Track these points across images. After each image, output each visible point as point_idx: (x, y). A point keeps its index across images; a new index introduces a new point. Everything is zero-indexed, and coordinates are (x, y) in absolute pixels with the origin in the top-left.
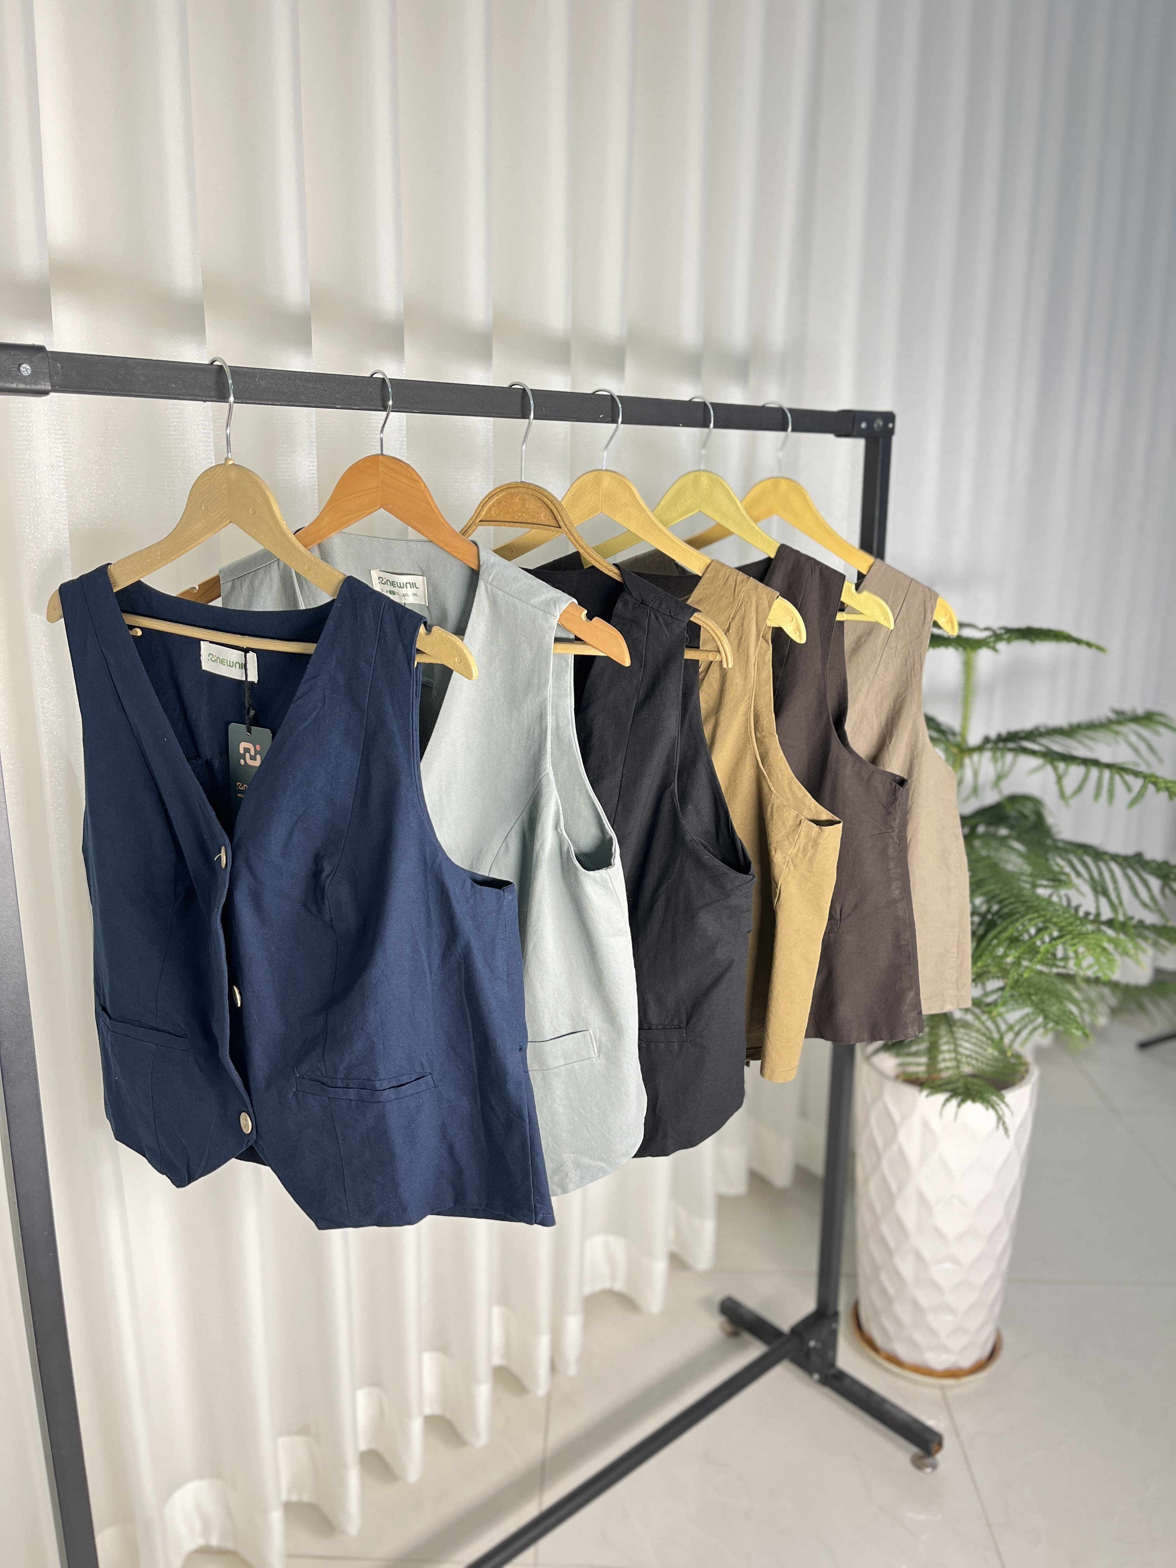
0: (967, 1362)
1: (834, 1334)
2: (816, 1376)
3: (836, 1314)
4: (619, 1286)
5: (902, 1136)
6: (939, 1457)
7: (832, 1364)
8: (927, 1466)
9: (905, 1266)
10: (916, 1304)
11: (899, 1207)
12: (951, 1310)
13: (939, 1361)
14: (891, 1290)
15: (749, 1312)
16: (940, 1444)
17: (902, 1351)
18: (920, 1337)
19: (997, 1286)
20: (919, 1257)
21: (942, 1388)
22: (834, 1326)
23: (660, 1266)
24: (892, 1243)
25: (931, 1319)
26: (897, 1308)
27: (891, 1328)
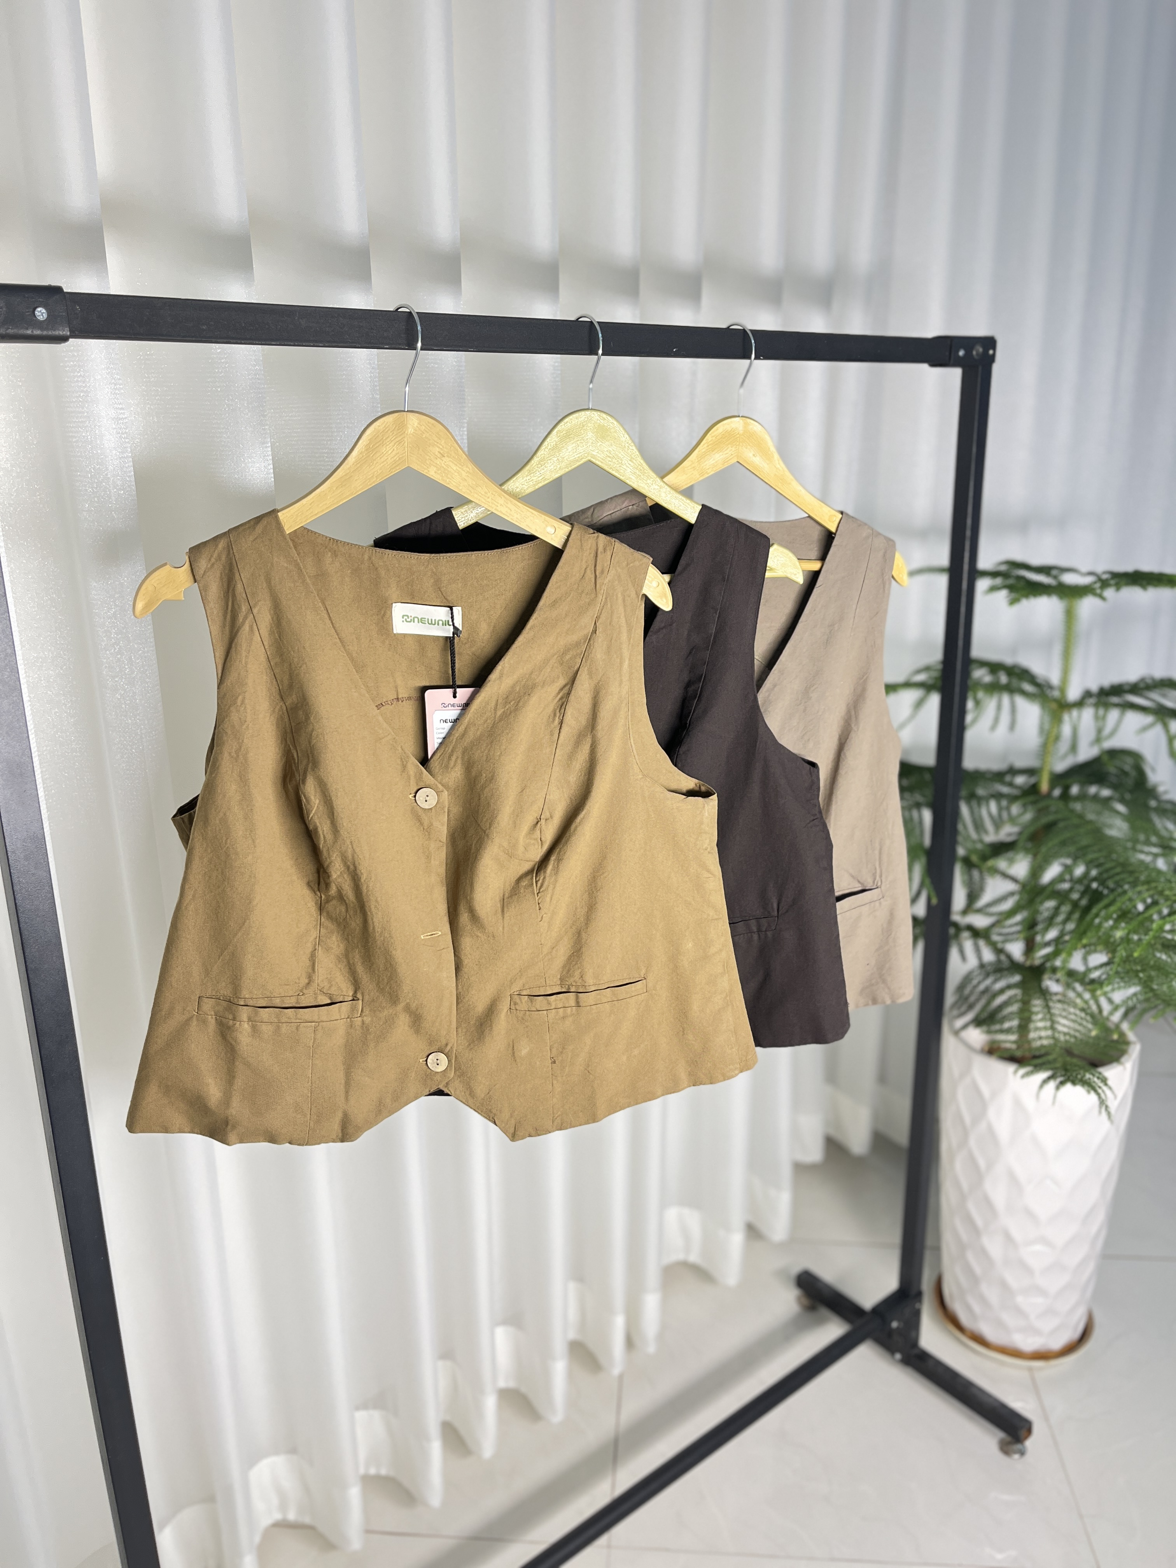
0: (1057, 1343)
1: (917, 1314)
2: (898, 1356)
3: (919, 1295)
4: (694, 1258)
5: (991, 1113)
6: (1028, 1443)
7: (915, 1343)
8: (1015, 1453)
9: (994, 1247)
10: (1004, 1285)
11: (988, 1186)
12: (1041, 1291)
13: (1029, 1344)
14: (978, 1270)
15: (827, 1287)
16: (1029, 1431)
17: (990, 1332)
18: (1008, 1318)
19: (1091, 1267)
20: (1008, 1238)
21: (1030, 1369)
22: (917, 1306)
23: (737, 1239)
24: (979, 1222)
25: (1020, 1300)
26: (984, 1288)
27: (977, 1308)
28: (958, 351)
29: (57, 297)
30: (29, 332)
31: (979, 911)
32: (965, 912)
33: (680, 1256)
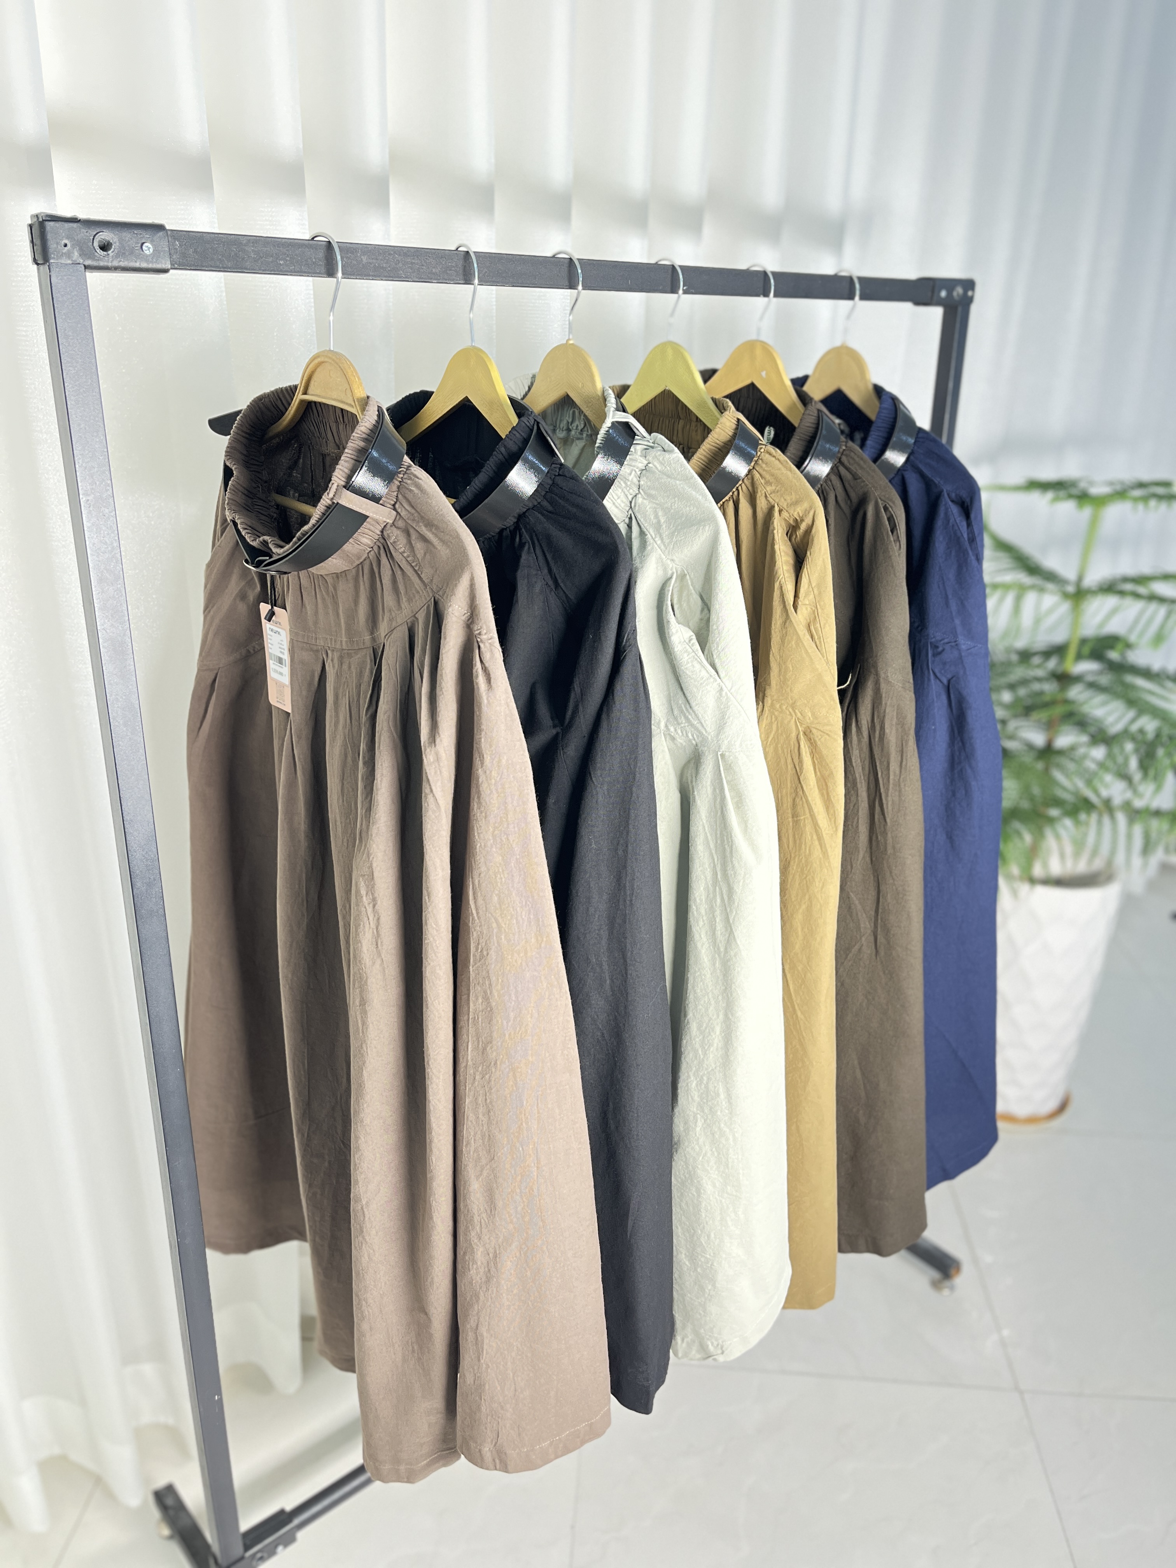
6: (957, 1279)
8: (945, 1288)
16: (958, 1269)
28: (940, 292)
29: (161, 234)
30: (137, 265)
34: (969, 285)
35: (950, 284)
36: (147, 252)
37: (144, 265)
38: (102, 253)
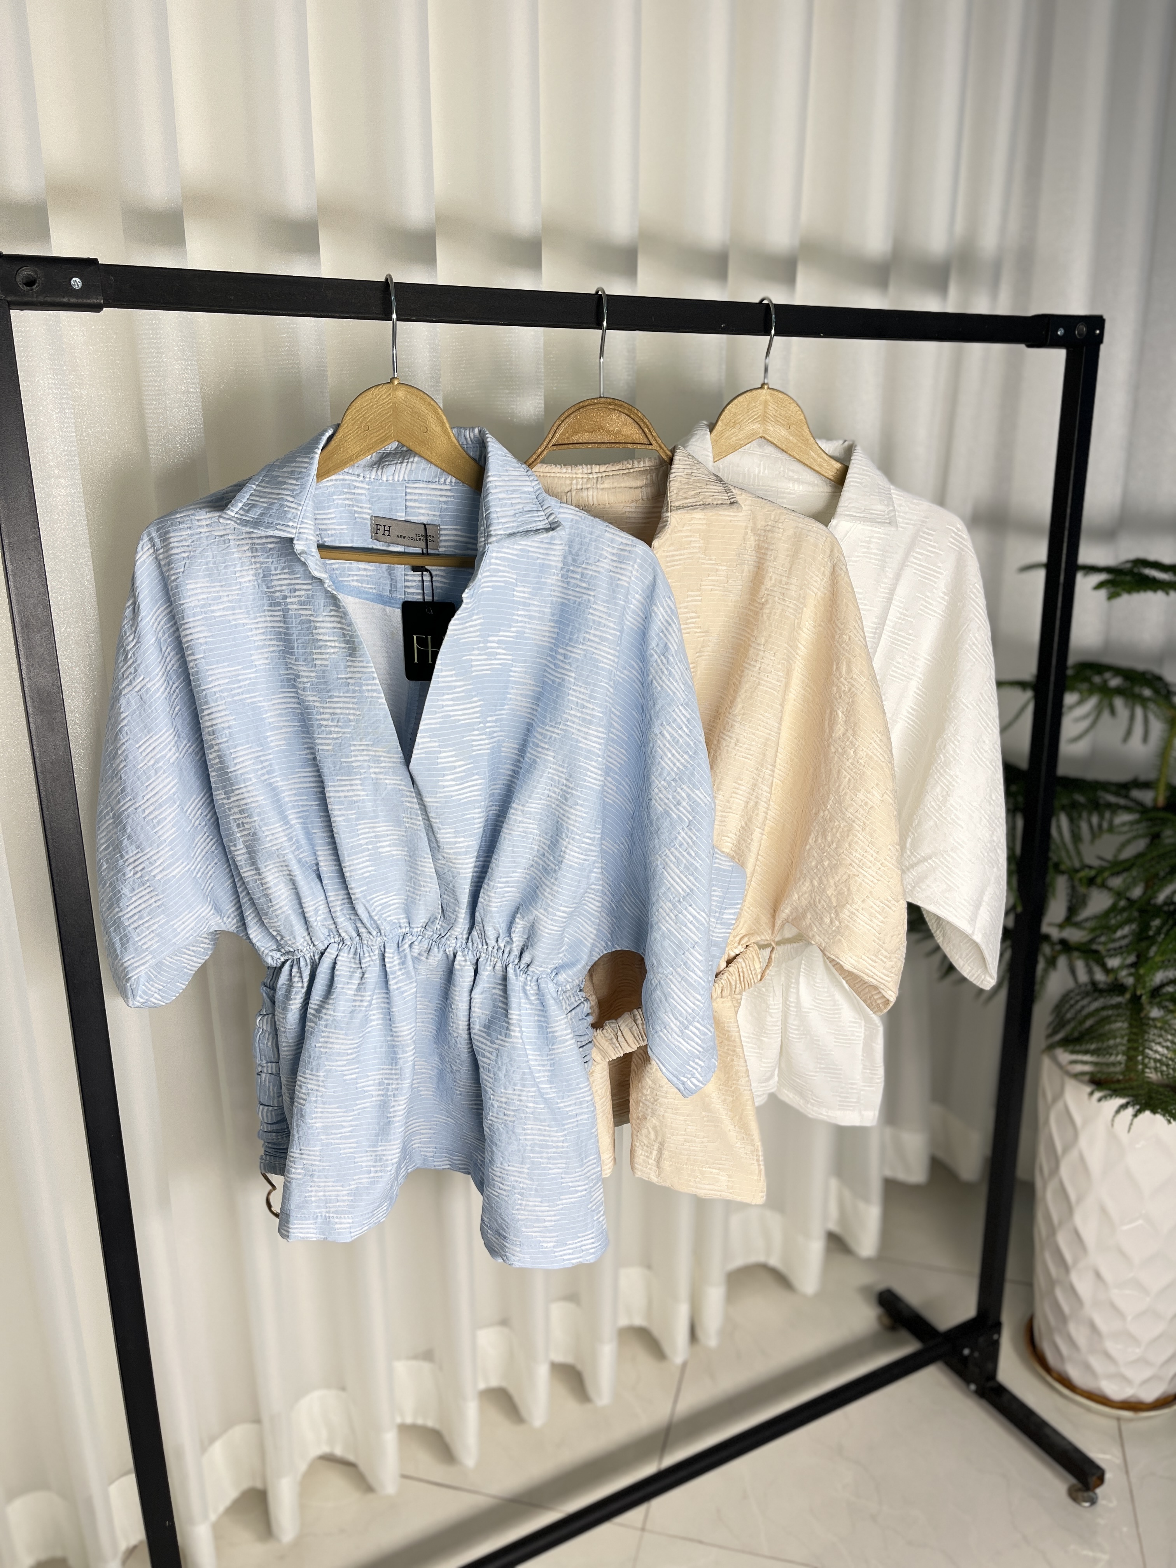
1: (995, 1345)
2: (973, 1387)
3: (999, 1325)
4: (774, 1261)
5: (1083, 1141)
6: (1100, 1492)
7: (992, 1375)
8: (1086, 1501)
9: (1082, 1283)
10: (1093, 1327)
11: (1078, 1219)
12: (1133, 1339)
13: (1117, 1391)
14: (1066, 1309)
15: (908, 1307)
16: (1101, 1480)
17: (1075, 1374)
18: (1096, 1362)
20: (1098, 1275)
21: (1118, 1420)
22: (995, 1337)
23: (816, 1247)
24: (1068, 1257)
25: (1110, 1345)
26: (1072, 1328)
27: (1064, 1349)
28: (1057, 331)
29: (92, 268)
30: (65, 300)
31: (1078, 925)
32: (1061, 926)
33: (761, 1258)
34: (1096, 323)
35: (1070, 321)
36: (76, 287)
37: (73, 300)
38: (26, 288)
